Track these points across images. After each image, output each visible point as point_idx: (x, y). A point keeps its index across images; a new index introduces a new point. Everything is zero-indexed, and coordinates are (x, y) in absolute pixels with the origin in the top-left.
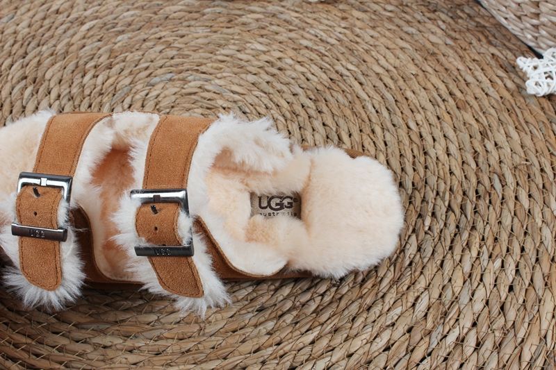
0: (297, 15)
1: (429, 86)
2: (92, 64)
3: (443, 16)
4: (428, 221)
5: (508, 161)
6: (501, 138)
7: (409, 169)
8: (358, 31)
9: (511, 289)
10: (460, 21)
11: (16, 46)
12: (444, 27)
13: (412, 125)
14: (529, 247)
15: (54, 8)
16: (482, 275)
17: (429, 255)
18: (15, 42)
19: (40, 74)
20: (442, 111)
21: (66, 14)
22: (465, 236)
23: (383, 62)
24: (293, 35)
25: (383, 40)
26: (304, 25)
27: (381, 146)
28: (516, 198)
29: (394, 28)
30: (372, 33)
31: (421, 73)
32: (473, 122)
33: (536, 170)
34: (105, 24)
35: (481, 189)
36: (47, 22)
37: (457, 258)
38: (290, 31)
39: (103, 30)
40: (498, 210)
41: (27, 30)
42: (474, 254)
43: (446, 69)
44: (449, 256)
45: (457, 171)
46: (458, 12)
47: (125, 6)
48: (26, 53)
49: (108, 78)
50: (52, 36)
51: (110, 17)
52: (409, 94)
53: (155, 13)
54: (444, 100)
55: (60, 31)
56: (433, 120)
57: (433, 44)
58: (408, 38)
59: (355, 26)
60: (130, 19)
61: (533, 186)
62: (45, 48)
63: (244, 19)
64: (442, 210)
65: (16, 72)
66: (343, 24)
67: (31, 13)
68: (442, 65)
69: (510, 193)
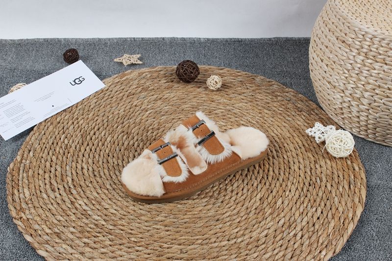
0: (239, 111)
1: (295, 142)
2: (151, 127)
3: (304, 114)
4: (287, 193)
5: (324, 172)
6: (323, 163)
7: (282, 174)
8: (266, 118)
9: (318, 218)
10: (312, 116)
11: (119, 119)
12: (304, 118)
13: (285, 157)
14: (328, 204)
15: (135, 104)
16: (307, 213)
17: (286, 205)
18: (118, 118)
19: (129, 131)
20: (299, 152)
21: (139, 107)
22: (302, 199)
23: (275, 132)
24: (237, 119)
25: (276, 122)
26: (242, 115)
27: (271, 164)
28: (326, 186)
29: (282, 118)
30: (272, 119)
31: (291, 136)
32: (312, 157)
33: (335, 176)
34: (156, 112)
35: (311, 182)
36: (131, 110)
37: (298, 207)
38: (236, 117)
39: (155, 114)
40: (317, 190)
41: (123, 113)
42: (305, 205)
43: (303, 136)
44: (295, 206)
45: (302, 175)
46: (312, 112)
47: (165, 104)
48: (123, 122)
49: (158, 133)
50: (134, 116)
51: (158, 109)
52: (286, 145)
53: (178, 108)
54: (300, 148)
55: (137, 114)
56: (295, 155)
57: (298, 125)
58: (287, 122)
59: (265, 116)
60: (167, 110)
61: (334, 182)
62: (131, 120)
63: (216, 112)
64: (293, 189)
65: (119, 129)
66: (260, 115)
67: (124, 106)
68: (301, 134)
69: (323, 184)
